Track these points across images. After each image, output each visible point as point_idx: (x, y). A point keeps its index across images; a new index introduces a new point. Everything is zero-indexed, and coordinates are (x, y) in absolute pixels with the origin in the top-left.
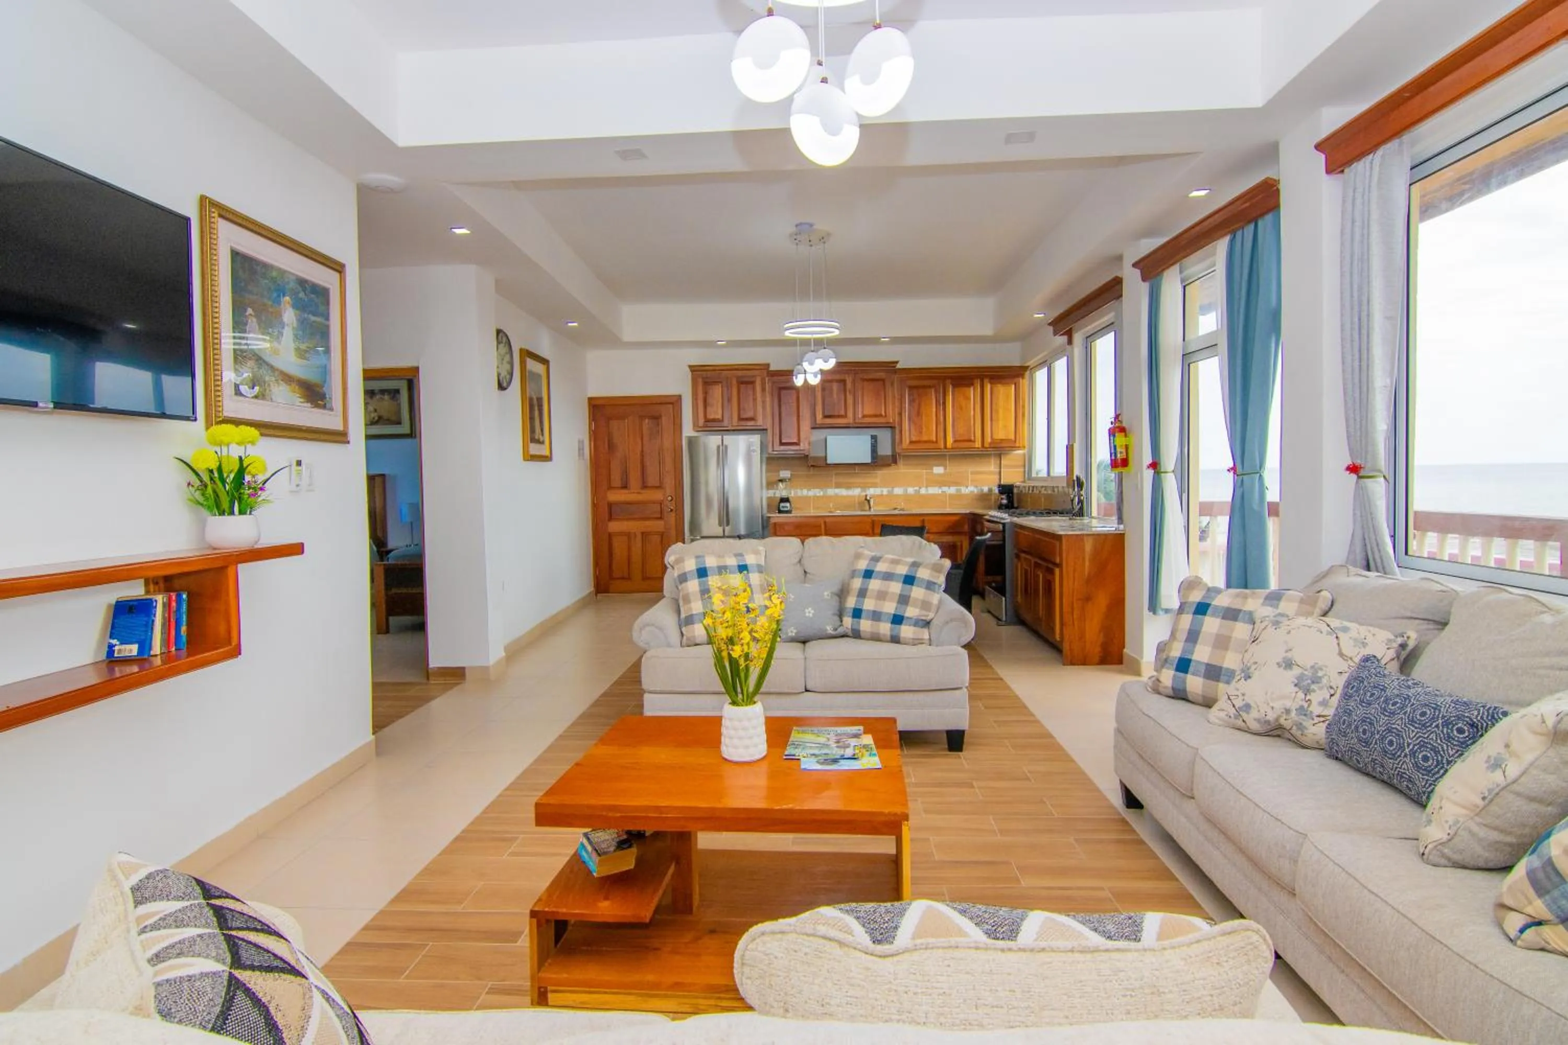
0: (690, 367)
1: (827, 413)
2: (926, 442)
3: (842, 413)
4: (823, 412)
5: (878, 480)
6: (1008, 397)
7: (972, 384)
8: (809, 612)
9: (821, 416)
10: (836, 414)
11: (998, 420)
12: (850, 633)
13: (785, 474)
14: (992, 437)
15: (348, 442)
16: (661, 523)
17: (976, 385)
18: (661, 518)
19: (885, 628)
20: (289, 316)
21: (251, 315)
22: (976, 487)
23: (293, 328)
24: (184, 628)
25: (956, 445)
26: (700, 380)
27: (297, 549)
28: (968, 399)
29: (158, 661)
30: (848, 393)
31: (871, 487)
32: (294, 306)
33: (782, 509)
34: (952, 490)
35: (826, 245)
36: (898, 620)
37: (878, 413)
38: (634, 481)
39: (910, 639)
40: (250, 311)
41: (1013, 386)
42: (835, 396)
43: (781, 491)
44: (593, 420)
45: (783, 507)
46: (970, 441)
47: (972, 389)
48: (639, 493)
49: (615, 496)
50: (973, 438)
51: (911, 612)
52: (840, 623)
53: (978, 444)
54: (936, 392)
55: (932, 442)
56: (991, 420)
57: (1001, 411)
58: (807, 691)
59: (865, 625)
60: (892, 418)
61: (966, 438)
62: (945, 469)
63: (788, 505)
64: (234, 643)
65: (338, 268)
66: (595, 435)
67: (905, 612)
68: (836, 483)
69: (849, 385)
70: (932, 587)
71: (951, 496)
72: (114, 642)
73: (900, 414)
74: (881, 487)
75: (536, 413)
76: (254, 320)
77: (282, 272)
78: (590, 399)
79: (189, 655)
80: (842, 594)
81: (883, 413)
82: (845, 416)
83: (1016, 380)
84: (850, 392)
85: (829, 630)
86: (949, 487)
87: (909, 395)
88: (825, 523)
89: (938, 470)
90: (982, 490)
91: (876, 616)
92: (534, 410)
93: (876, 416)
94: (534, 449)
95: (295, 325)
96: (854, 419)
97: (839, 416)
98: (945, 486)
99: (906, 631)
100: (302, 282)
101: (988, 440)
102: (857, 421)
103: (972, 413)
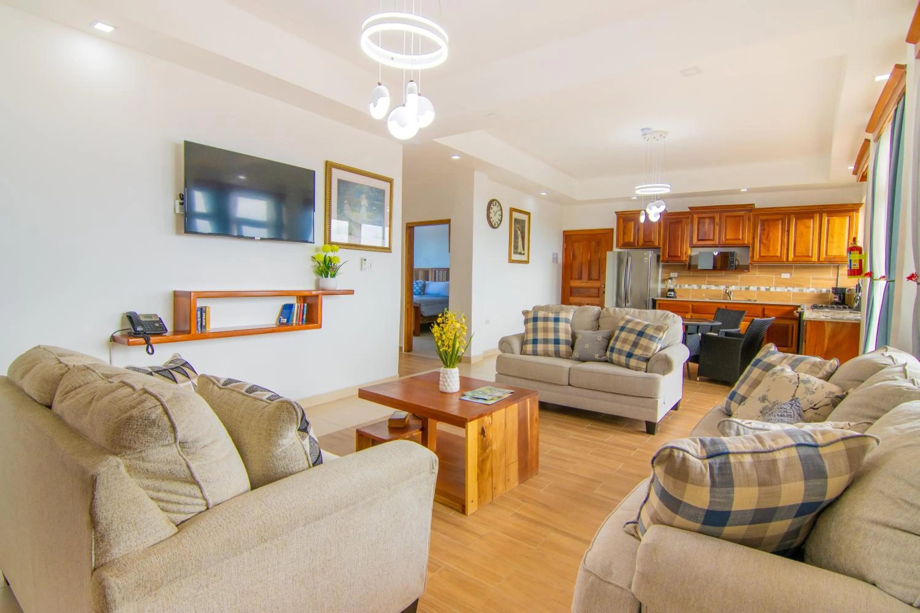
0: (616, 212)
1: (700, 238)
2: (772, 256)
3: (711, 237)
4: (698, 237)
5: (738, 281)
6: (842, 226)
7: (813, 217)
8: (587, 346)
9: (696, 240)
10: (707, 238)
11: (833, 242)
12: (609, 360)
13: (672, 275)
14: (826, 254)
15: (391, 252)
16: (598, 299)
17: (815, 218)
18: (598, 297)
19: (623, 359)
20: (364, 202)
21: (346, 203)
22: (816, 288)
23: (366, 207)
24: (305, 316)
25: (796, 259)
26: (621, 219)
27: (351, 292)
28: (808, 227)
29: (294, 325)
30: (716, 225)
31: (734, 285)
32: (367, 198)
33: (668, 295)
34: (796, 290)
35: (665, 139)
36: (630, 355)
37: (737, 238)
38: (585, 275)
39: (633, 366)
40: (346, 202)
41: (848, 219)
42: (707, 227)
43: (670, 285)
44: (565, 242)
45: (669, 294)
46: (808, 256)
47: (812, 220)
48: (587, 282)
49: (575, 283)
50: (810, 255)
51: (638, 352)
52: (604, 354)
53: (815, 259)
54: (783, 224)
55: (778, 257)
56: (827, 242)
57: (836, 236)
58: (569, 385)
59: (615, 356)
60: (747, 240)
61: (806, 255)
62: (791, 275)
63: (672, 293)
64: (319, 323)
65: (390, 181)
66: (566, 251)
67: (634, 351)
68: (708, 282)
69: (717, 220)
70: (653, 339)
71: (794, 294)
72: (281, 317)
73: (754, 238)
74: (740, 285)
75: (520, 239)
76: (348, 205)
77: (362, 185)
78: (564, 232)
79: (306, 324)
80: (609, 338)
81: (741, 238)
82: (713, 240)
83: (851, 213)
84: (717, 224)
85: (597, 356)
86: (794, 287)
87: (761, 226)
88: (693, 305)
89: (785, 276)
90: (821, 291)
91: (620, 352)
92: (518, 238)
93: (735, 239)
94: (515, 257)
95: (367, 205)
96: (719, 241)
97: (708, 240)
98: (791, 287)
99: (633, 362)
100: (371, 188)
101: (823, 256)
102: (721, 243)
103: (811, 237)
